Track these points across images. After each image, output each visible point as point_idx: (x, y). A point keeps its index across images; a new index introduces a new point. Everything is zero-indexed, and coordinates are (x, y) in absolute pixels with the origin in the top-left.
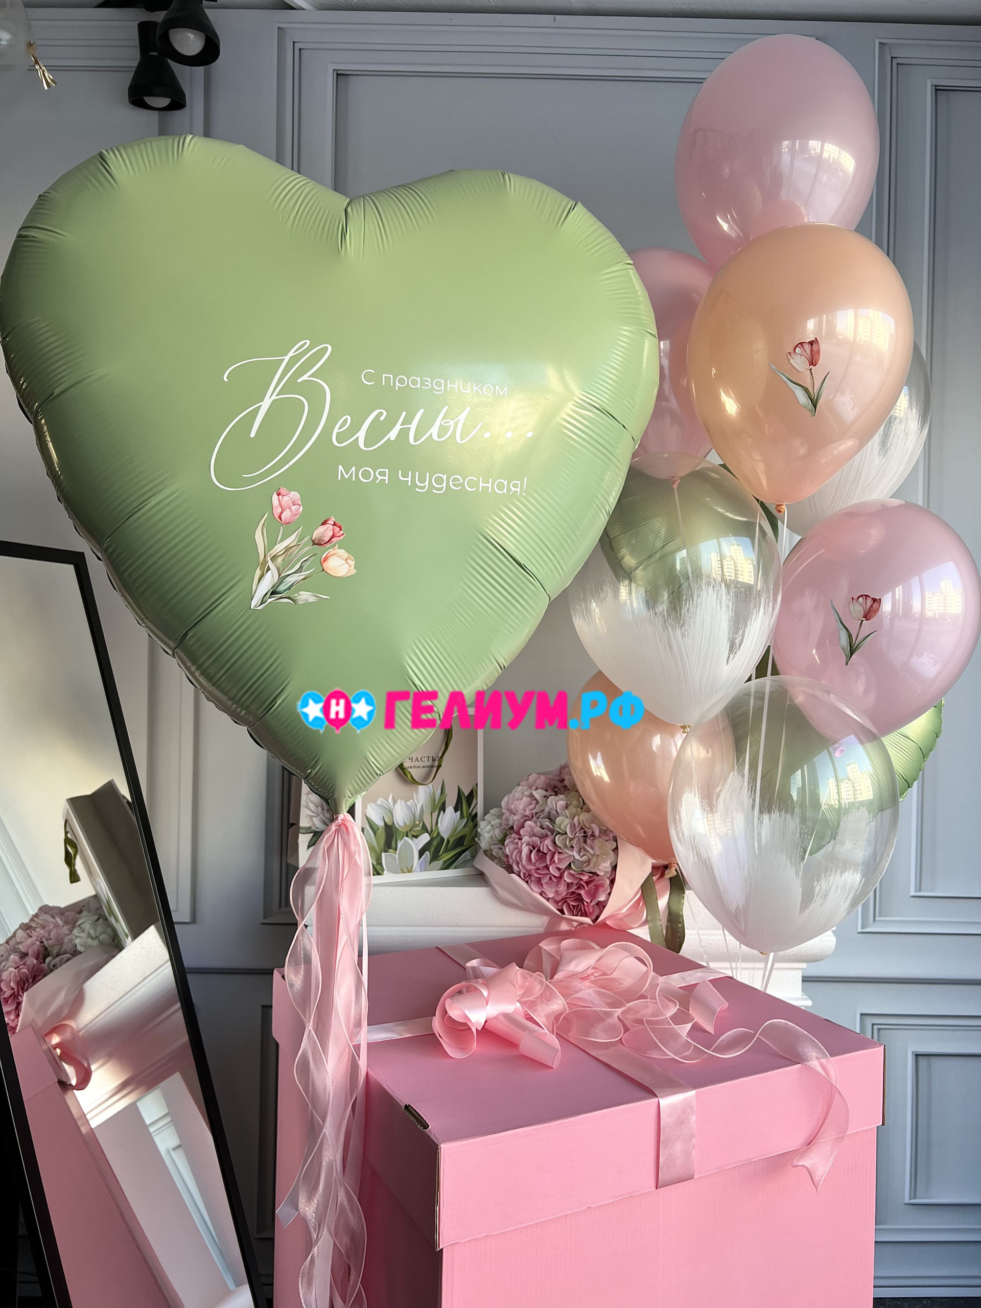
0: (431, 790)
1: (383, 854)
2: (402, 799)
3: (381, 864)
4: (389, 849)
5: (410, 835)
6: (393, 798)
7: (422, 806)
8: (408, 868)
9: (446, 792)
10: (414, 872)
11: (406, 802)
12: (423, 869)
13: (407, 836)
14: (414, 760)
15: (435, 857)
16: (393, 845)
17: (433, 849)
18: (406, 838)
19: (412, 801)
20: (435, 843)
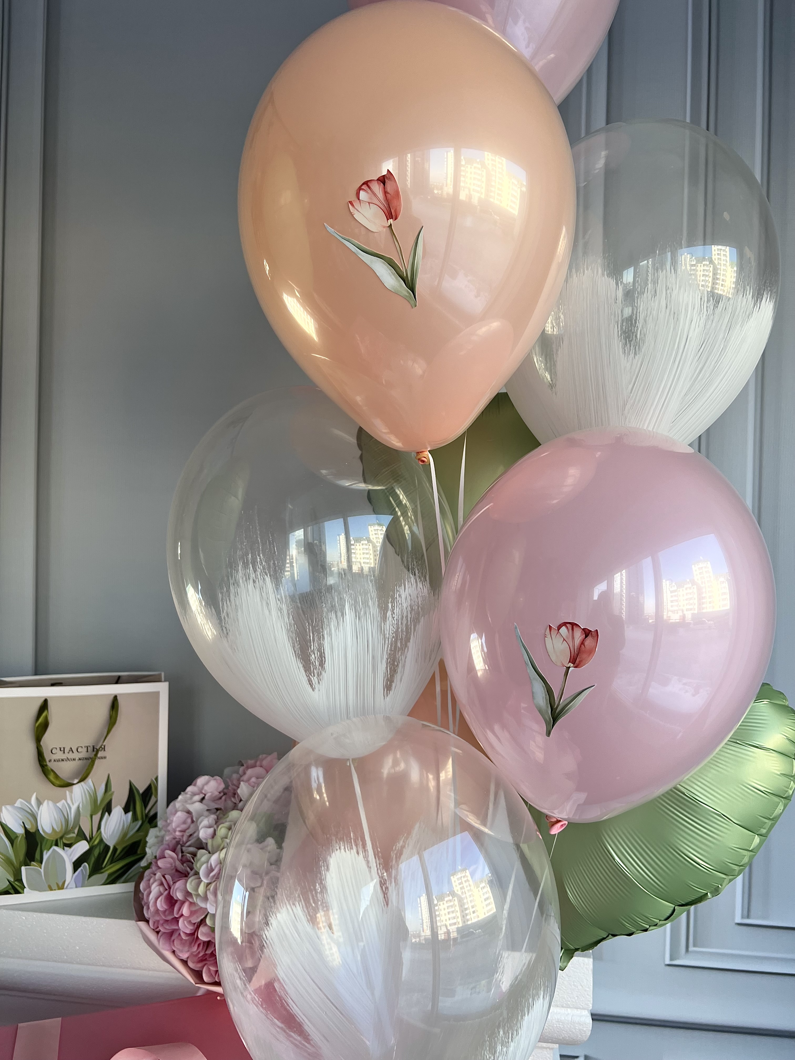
0: (90, 787)
1: (23, 868)
2: (48, 800)
3: (20, 881)
4: (30, 862)
5: (60, 843)
6: (37, 799)
7: (78, 807)
8: (57, 884)
9: (113, 790)
10: (66, 888)
11: (55, 801)
12: (80, 884)
13: (57, 845)
14: (66, 751)
15: (96, 869)
16: (37, 856)
17: (93, 860)
18: (55, 848)
19: (63, 801)
20: (96, 852)
